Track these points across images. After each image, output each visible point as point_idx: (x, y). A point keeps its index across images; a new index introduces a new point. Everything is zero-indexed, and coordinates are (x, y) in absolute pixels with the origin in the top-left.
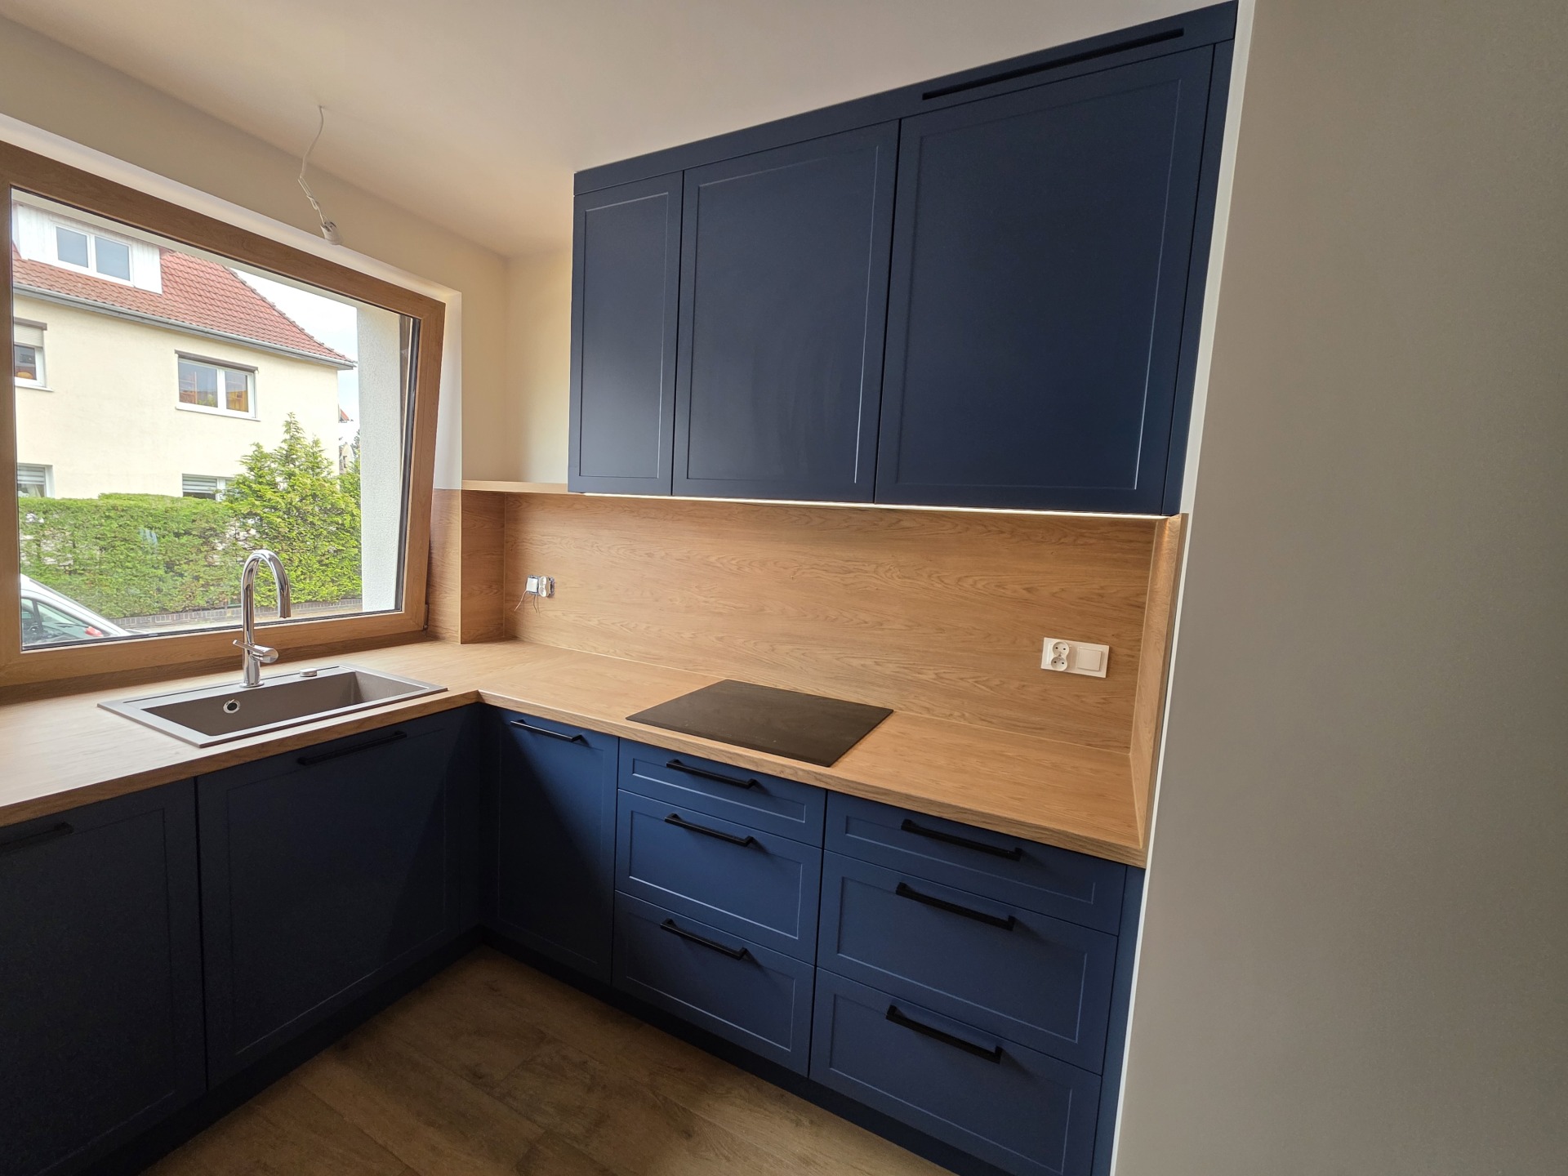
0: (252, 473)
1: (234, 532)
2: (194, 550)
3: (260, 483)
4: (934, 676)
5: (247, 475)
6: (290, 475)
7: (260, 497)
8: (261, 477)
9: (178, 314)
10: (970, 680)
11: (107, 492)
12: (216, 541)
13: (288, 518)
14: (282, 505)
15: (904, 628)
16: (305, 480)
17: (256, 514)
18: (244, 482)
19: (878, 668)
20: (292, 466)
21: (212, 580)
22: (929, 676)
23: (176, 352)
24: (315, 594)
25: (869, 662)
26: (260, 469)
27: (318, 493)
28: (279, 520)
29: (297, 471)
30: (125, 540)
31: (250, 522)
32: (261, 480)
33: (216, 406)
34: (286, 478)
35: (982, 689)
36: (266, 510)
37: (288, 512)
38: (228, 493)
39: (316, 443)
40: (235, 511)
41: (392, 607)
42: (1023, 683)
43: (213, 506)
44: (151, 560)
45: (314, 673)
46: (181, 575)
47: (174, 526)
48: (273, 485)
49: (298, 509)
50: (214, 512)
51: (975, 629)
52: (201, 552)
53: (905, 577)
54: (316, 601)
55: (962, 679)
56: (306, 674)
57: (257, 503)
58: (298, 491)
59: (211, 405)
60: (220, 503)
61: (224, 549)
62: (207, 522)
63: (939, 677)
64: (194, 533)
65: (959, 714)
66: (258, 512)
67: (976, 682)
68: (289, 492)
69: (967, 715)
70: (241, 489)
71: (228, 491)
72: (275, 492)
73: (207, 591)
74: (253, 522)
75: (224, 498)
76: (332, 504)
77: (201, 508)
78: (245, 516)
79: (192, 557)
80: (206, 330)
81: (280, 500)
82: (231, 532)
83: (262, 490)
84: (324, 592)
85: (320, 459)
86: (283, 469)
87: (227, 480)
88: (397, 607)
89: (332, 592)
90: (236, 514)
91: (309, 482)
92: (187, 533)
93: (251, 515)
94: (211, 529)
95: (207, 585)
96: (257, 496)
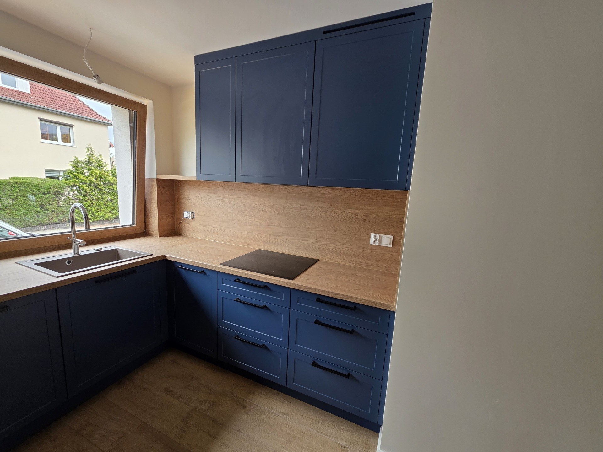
0: (74, 169)
1: (68, 193)
2: (51, 200)
3: (78, 173)
4: (333, 247)
5: (72, 169)
6: (90, 170)
7: (78, 178)
8: (78, 170)
9: (38, 102)
10: (346, 249)
11: (13, 176)
12: (61, 196)
13: (90, 187)
14: (88, 181)
15: (322, 230)
16: (96, 171)
17: (77, 185)
18: (71, 172)
19: (314, 245)
20: (90, 166)
21: (60, 212)
22: (331, 247)
23: (39, 118)
24: (103, 217)
25: (310, 242)
26: (77, 167)
27: (102, 177)
28: (86, 188)
29: (93, 168)
30: (22, 196)
31: (75, 188)
32: (78, 171)
33: (57, 140)
34: (88, 171)
35: (350, 252)
36: (81, 184)
37: (90, 184)
38: (64, 177)
39: (100, 156)
40: (68, 184)
41: (131, 224)
42: (364, 249)
43: (59, 182)
44: (34, 204)
45: (101, 249)
46: (47, 210)
47: (43, 190)
48: (83, 173)
49: (94, 183)
50: (59, 185)
51: (347, 230)
52: (55, 201)
53: (323, 212)
54: (103, 220)
55: (343, 248)
56: (98, 250)
57: (77, 181)
58: (94, 176)
59: (55, 141)
60: (61, 181)
61: (64, 200)
62: (56, 189)
63: (335, 247)
64: (51, 193)
65: (342, 261)
66: (78, 184)
67: (348, 249)
68: (90, 176)
69: (345, 261)
70: (69, 175)
71: (65, 176)
72: (84, 176)
73: (58, 216)
74: (76, 189)
75: (63, 179)
76: (108, 181)
77: (53, 183)
78: (72, 186)
79: (51, 203)
80: (51, 109)
81: (87, 180)
82: (67, 193)
83: (79, 176)
84: (107, 216)
85: (102, 163)
86: (87, 167)
87: (64, 171)
88: (133, 224)
89: (110, 216)
90: (69, 185)
91: (98, 172)
92: (48, 193)
93: (74, 185)
94: (58, 191)
95: (58, 214)
96: (77, 178)
